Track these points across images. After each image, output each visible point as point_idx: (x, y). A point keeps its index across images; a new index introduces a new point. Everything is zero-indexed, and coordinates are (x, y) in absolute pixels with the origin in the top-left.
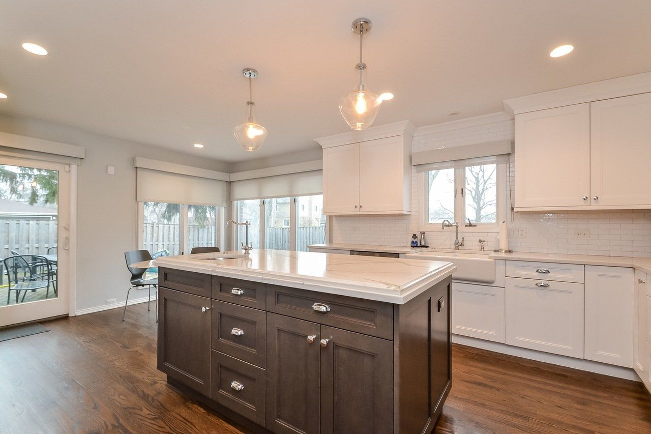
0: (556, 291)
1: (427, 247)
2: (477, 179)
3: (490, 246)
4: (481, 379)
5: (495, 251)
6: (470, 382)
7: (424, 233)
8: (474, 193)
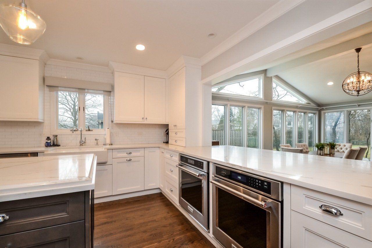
0: (135, 161)
1: (59, 146)
2: (74, 102)
3: (101, 142)
4: (105, 220)
5: (104, 145)
6: (100, 225)
7: (57, 136)
8: (72, 110)
